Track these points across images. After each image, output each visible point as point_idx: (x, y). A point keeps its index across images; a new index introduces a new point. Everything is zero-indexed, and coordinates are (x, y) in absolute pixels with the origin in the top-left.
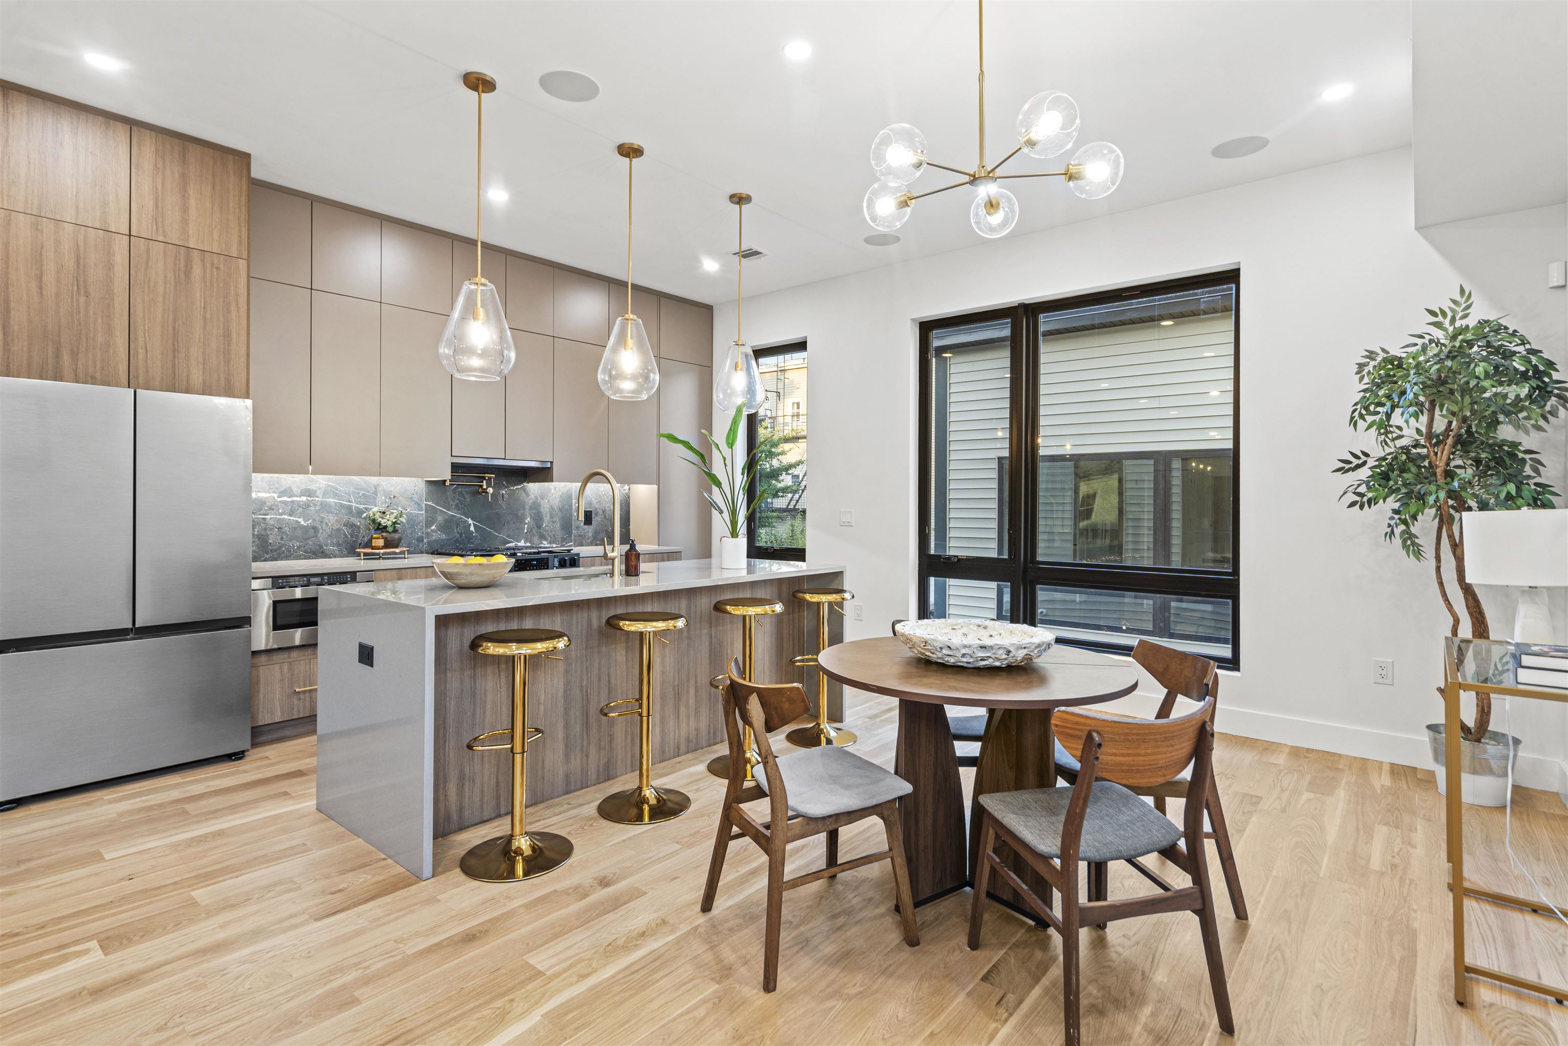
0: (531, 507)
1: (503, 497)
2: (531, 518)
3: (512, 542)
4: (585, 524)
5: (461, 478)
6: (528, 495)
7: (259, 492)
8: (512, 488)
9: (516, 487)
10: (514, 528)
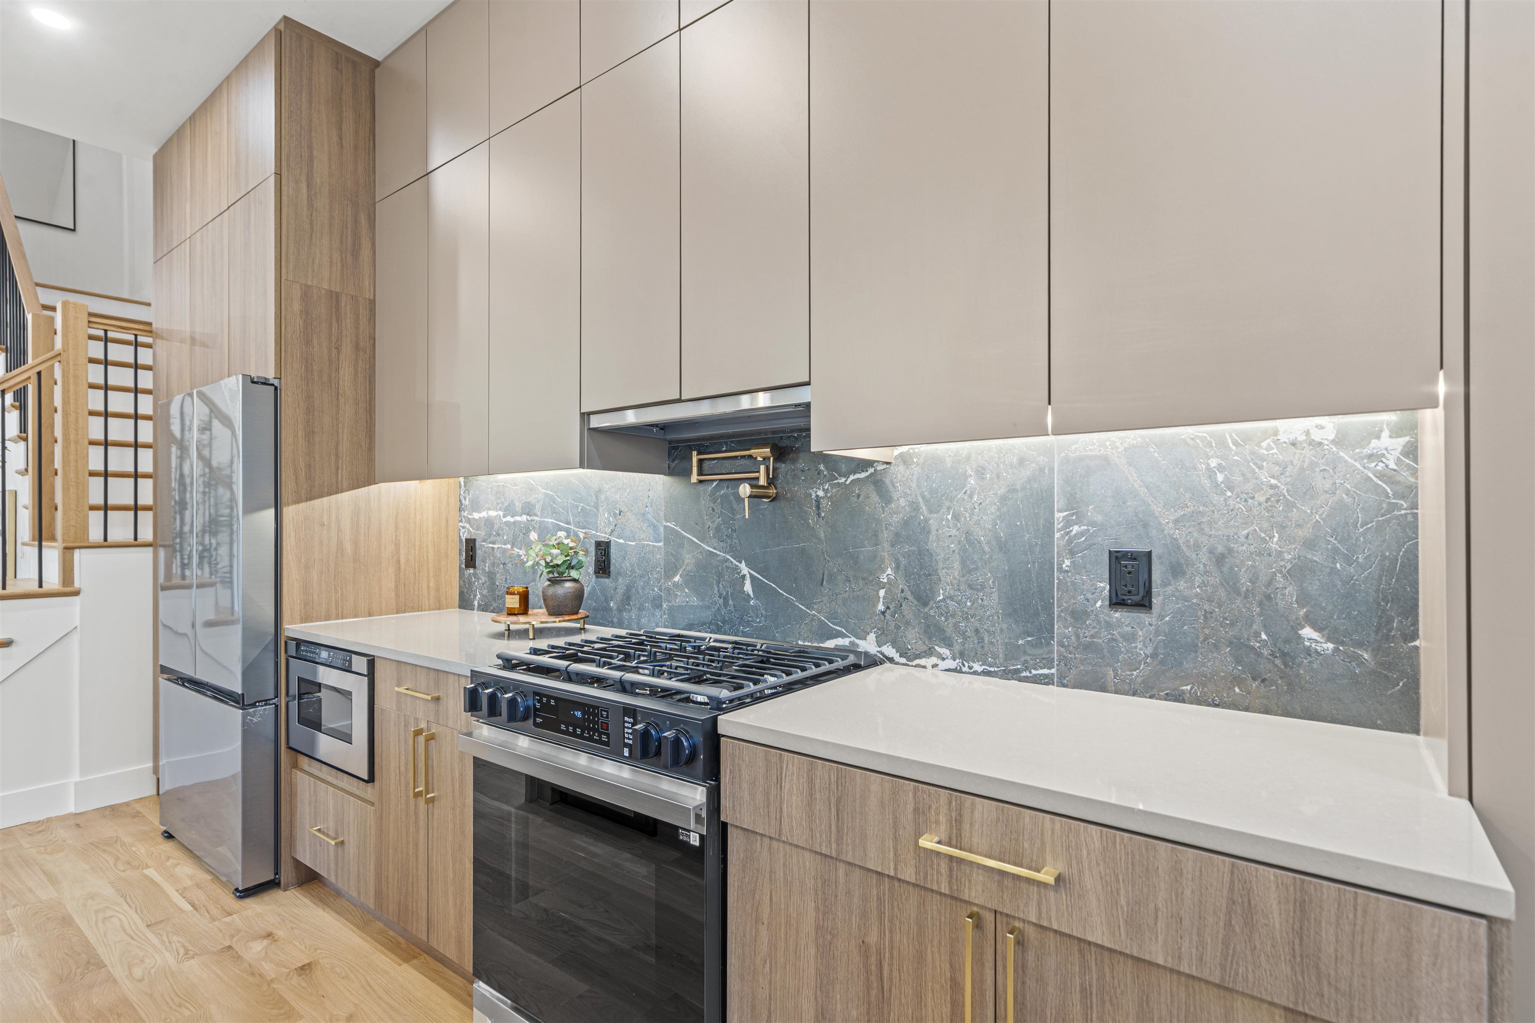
0: (897, 534)
1: (818, 507)
2: (897, 569)
3: (843, 636)
4: (1117, 602)
5: (727, 463)
6: (886, 497)
7: (489, 509)
8: (843, 480)
9: (852, 477)
10: (846, 595)
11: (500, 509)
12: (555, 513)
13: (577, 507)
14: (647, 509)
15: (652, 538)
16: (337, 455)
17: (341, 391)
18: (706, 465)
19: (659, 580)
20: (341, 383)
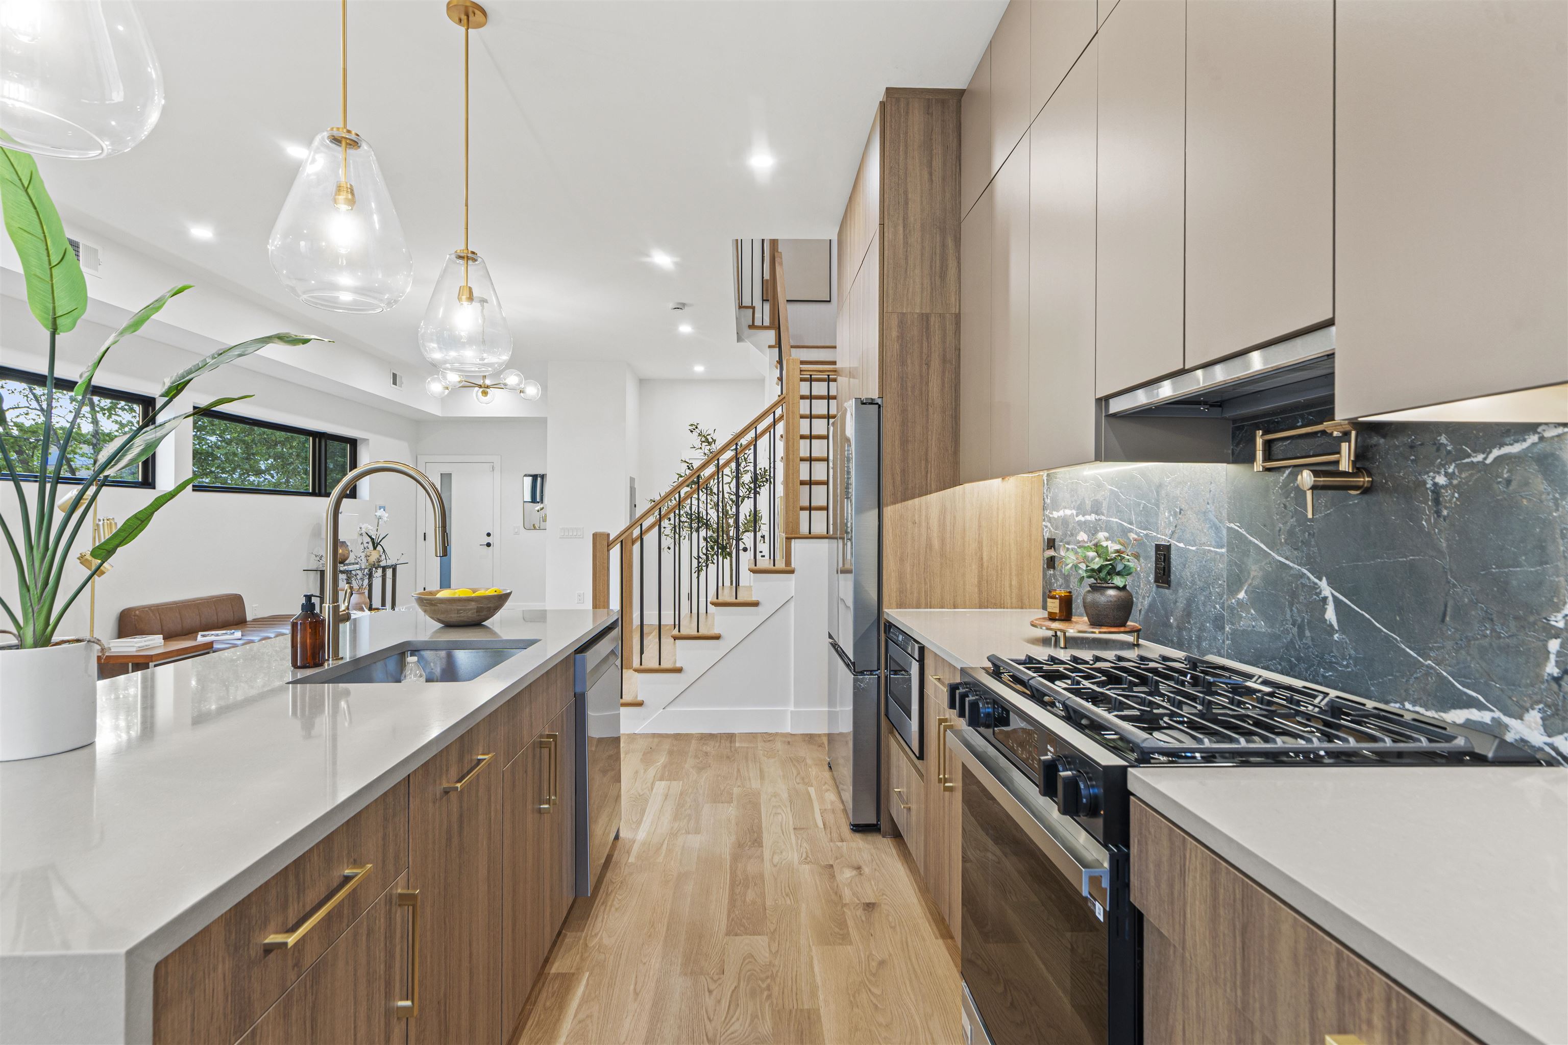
1: (1437, 501)
3: (1480, 707)
5: (1300, 443)
7: (1065, 508)
8: (1480, 457)
9: (1496, 453)
10: (1485, 642)
11: (1074, 508)
12: (1119, 512)
13: (1139, 504)
14: (1209, 506)
15: (1213, 543)
16: (927, 460)
17: (930, 402)
18: (1278, 448)
19: (1221, 596)
20: (930, 394)
